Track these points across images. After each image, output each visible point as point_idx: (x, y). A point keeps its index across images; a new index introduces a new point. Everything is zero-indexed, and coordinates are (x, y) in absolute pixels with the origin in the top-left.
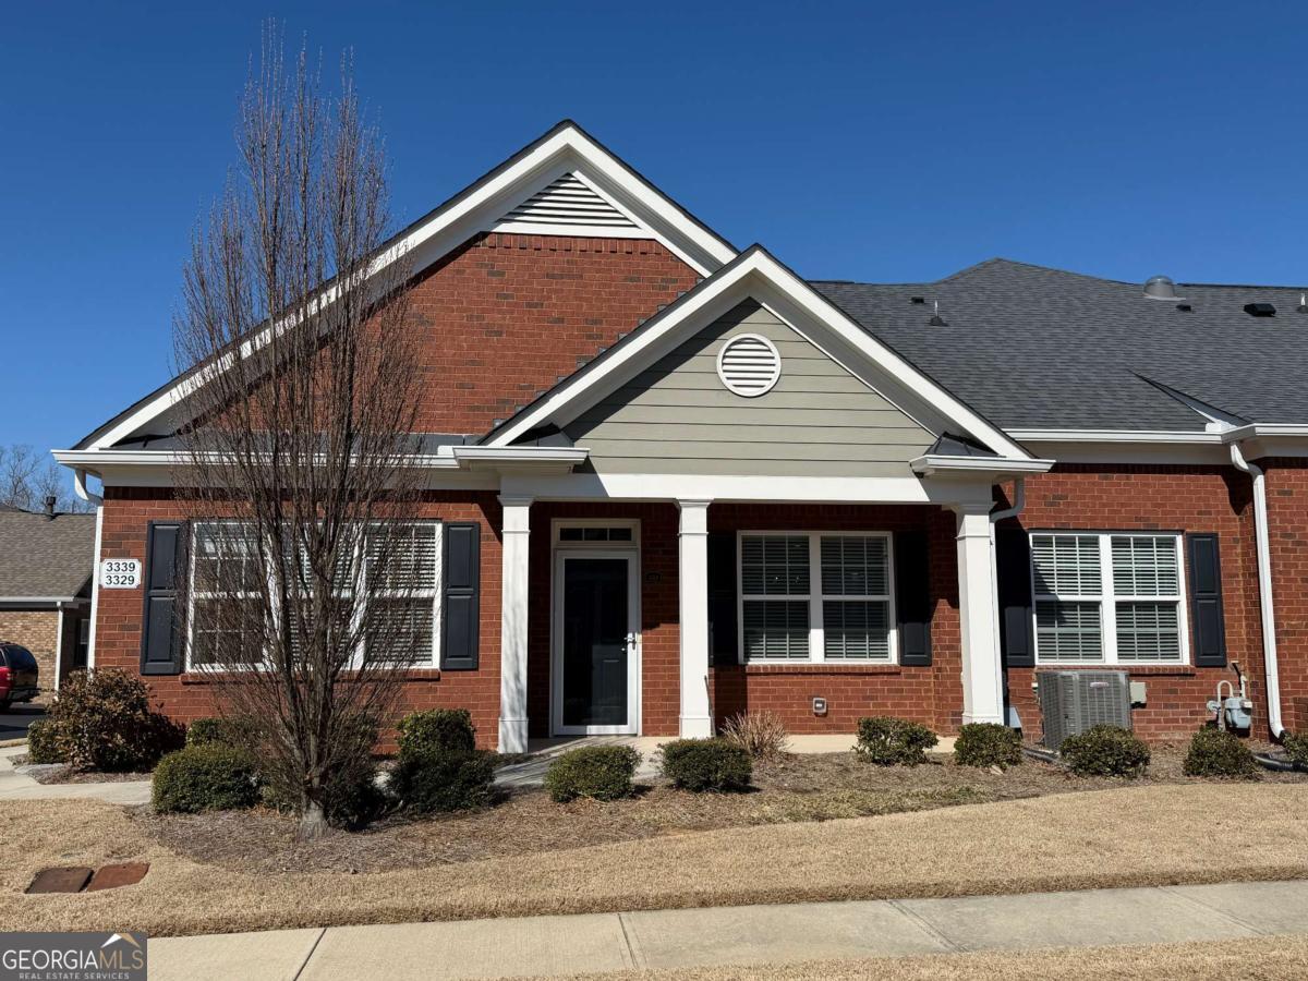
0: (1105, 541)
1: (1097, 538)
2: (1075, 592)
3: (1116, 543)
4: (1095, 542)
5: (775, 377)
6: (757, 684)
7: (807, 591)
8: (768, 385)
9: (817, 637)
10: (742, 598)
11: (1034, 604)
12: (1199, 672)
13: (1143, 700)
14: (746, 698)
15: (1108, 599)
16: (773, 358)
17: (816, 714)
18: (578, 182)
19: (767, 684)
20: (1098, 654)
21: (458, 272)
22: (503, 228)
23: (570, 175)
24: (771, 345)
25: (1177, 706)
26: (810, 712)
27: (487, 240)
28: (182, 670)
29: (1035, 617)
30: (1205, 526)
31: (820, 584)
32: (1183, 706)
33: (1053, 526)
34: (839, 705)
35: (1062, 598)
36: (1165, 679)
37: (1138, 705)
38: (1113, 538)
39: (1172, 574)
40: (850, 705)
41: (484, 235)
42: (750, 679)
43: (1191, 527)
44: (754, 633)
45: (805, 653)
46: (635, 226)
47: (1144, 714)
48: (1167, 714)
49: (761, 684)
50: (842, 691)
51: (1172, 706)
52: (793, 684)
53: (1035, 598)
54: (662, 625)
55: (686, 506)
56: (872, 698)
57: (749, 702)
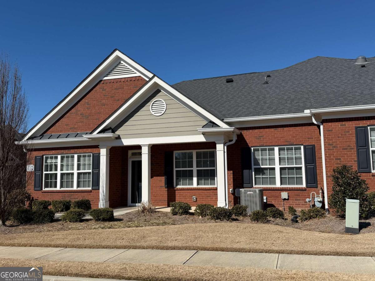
0: (276, 149)
1: (274, 148)
2: (266, 165)
3: (280, 150)
4: (273, 150)
5: (164, 110)
6: (178, 193)
7: (192, 167)
8: (163, 112)
9: (195, 179)
10: (175, 169)
11: (253, 169)
12: (308, 189)
13: (287, 198)
14: (175, 197)
15: (277, 167)
16: (164, 105)
17: (194, 201)
18: (122, 64)
19: (181, 193)
20: (275, 184)
21: (96, 91)
22: (105, 78)
23: (121, 62)
24: (164, 101)
25: (300, 200)
26: (192, 201)
27: (102, 82)
28: (42, 189)
29: (253, 173)
30: (311, 143)
31: (196, 165)
32: (302, 200)
33: (259, 145)
34: (200, 198)
35: (262, 167)
36: (296, 191)
37: (285, 199)
38: (279, 148)
39: (301, 158)
40: (203, 199)
41: (101, 81)
42: (176, 191)
43: (305, 143)
44: (178, 179)
45: (192, 184)
46: (136, 73)
47: (288, 202)
48: (296, 202)
49: (179, 193)
50: (201, 195)
51: (298, 200)
52: (188, 193)
53: (253, 167)
54: (154, 177)
55: (143, 146)
56: (209, 197)
57: (176, 198)
